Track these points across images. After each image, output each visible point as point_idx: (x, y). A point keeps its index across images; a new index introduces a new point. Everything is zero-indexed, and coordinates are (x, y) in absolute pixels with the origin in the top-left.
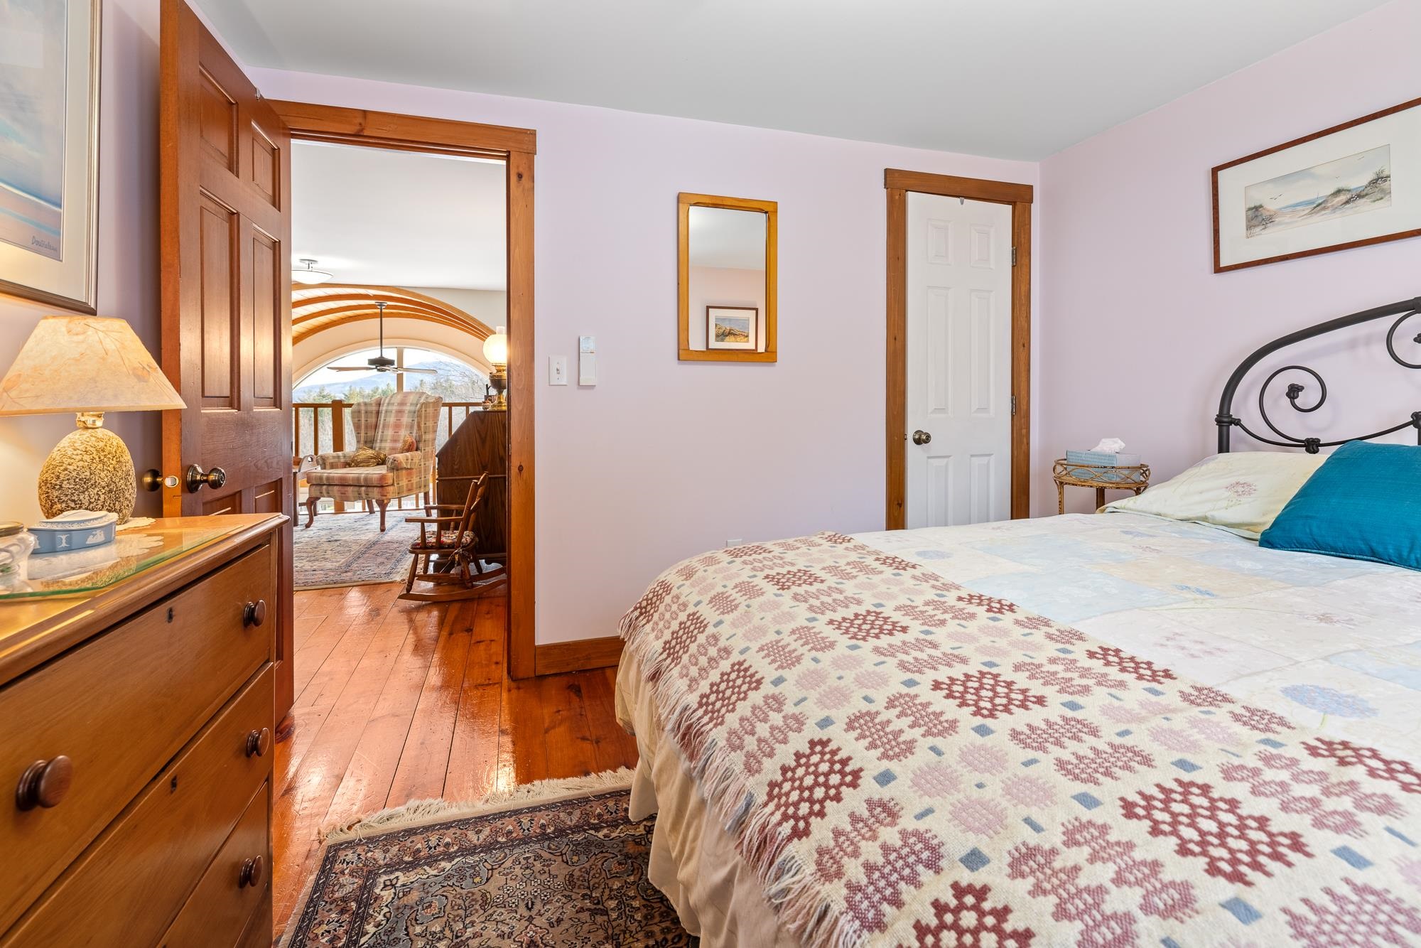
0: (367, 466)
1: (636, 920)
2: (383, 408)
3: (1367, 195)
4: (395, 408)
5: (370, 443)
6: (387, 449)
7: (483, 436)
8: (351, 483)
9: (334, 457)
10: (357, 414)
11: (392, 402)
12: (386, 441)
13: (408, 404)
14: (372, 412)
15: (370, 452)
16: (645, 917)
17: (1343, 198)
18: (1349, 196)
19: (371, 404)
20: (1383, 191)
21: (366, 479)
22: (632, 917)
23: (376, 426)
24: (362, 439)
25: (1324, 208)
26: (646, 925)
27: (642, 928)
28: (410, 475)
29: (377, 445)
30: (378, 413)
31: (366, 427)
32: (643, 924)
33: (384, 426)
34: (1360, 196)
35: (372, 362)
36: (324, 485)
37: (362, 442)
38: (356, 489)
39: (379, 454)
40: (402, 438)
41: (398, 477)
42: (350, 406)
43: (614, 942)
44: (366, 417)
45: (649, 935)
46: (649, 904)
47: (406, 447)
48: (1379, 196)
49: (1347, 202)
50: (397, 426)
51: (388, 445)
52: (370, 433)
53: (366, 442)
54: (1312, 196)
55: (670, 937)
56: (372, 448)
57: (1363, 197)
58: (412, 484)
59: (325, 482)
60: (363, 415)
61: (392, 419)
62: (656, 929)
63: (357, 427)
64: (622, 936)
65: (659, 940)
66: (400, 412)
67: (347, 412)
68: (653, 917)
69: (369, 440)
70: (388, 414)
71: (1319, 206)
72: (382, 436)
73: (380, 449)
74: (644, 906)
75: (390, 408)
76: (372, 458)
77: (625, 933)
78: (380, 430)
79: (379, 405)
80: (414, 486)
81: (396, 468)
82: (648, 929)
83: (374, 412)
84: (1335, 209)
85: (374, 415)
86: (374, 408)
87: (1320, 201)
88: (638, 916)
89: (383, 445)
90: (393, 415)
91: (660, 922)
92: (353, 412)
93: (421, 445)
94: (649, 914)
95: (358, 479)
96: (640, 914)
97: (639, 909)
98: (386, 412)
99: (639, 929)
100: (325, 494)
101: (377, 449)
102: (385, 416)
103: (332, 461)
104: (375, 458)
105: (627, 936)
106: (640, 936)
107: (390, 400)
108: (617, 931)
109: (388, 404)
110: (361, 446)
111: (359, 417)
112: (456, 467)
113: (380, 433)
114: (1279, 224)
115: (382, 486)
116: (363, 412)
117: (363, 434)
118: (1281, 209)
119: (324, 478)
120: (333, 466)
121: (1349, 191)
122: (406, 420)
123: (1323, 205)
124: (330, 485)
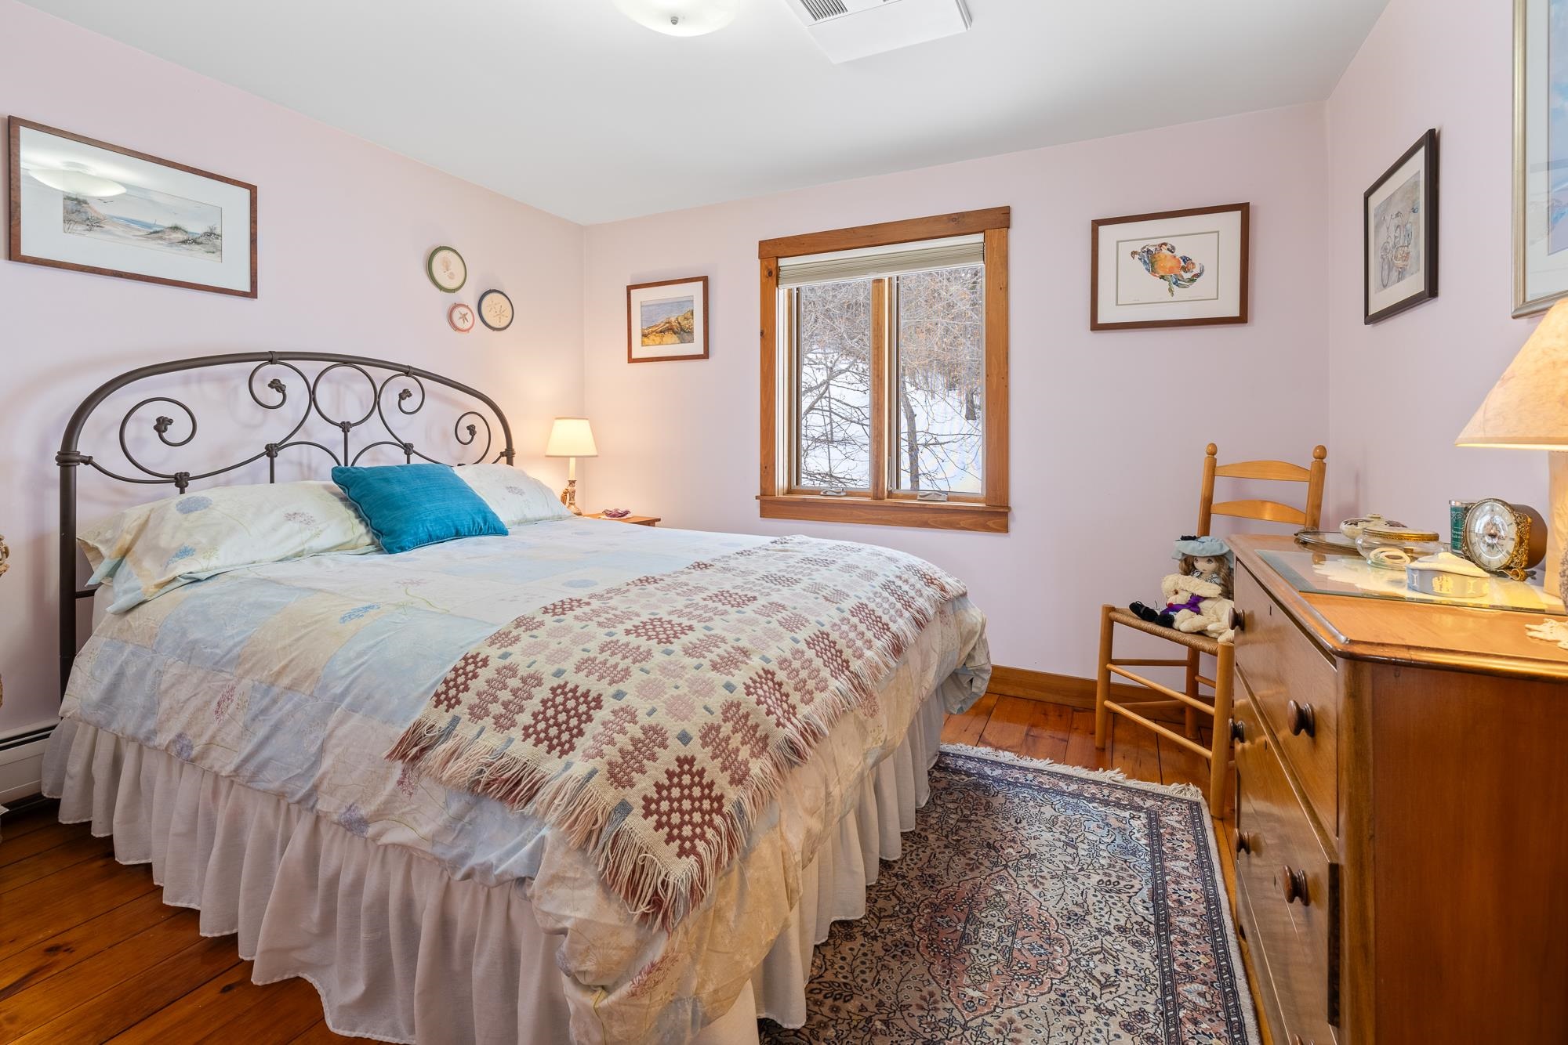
1: (837, 1031)
3: (201, 243)
16: (826, 1026)
17: (180, 236)
18: (186, 237)
20: (215, 246)
22: (837, 1037)
25: (161, 238)
26: (832, 1019)
27: (837, 1020)
32: (833, 1023)
34: (195, 242)
43: (870, 1025)
45: (835, 1009)
46: (811, 1038)
48: (212, 249)
49: (184, 242)
54: (150, 220)
55: (820, 997)
57: (198, 244)
62: (825, 1010)
64: (861, 1026)
65: (831, 1000)
68: (821, 1022)
71: (156, 234)
74: (818, 1040)
77: (855, 1027)
82: (832, 1015)
84: (171, 244)
87: (158, 229)
88: (831, 1033)
91: (816, 1013)
94: (820, 1027)
96: (829, 1033)
97: (825, 1040)
99: (840, 1021)
105: (855, 1023)
106: (843, 1014)
108: (861, 1034)
114: (108, 232)
118: (113, 217)
121: (186, 232)
123: (160, 235)
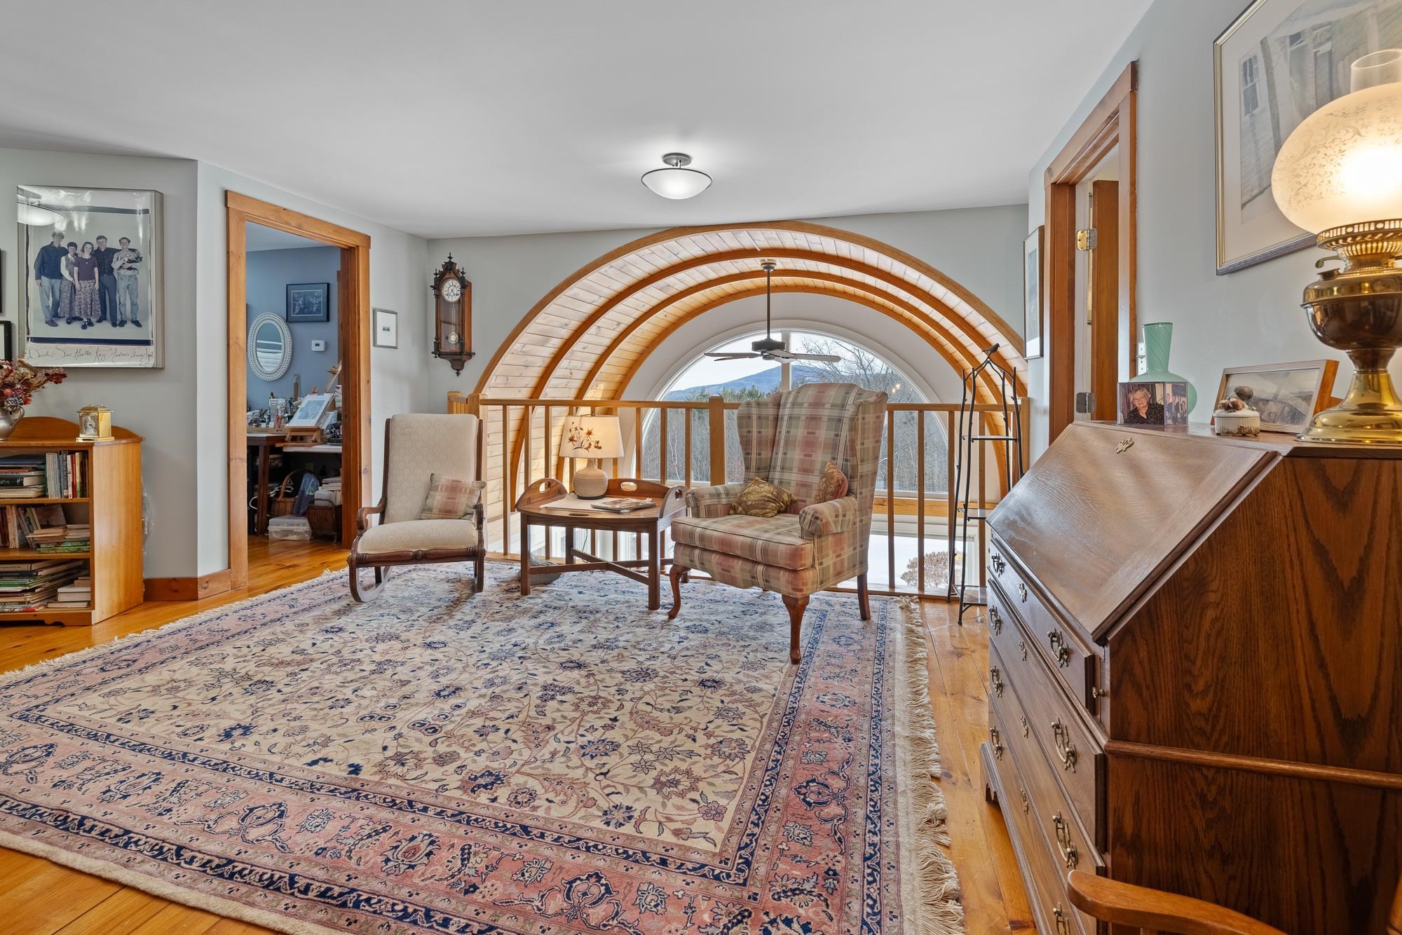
0: (764, 515)
2: (786, 412)
4: (804, 412)
5: (763, 471)
6: (793, 484)
7: (1347, 573)
8: (738, 553)
9: (711, 495)
10: (744, 421)
11: (799, 400)
12: (791, 469)
13: (828, 406)
14: (767, 418)
15: (765, 489)
19: (766, 404)
21: (765, 551)
23: (773, 443)
24: (753, 464)
28: (838, 543)
29: (777, 475)
30: (777, 419)
31: (759, 443)
33: (787, 443)
35: (757, 346)
36: (696, 547)
37: (753, 469)
38: (748, 566)
39: (780, 493)
40: (818, 466)
41: (820, 550)
42: (734, 406)
44: (760, 426)
47: (832, 488)
50: (809, 444)
51: (794, 477)
52: (766, 454)
53: (758, 469)
56: (767, 479)
58: (842, 561)
59: (697, 544)
60: (755, 423)
61: (799, 432)
63: (746, 443)
66: (813, 419)
67: (730, 419)
69: (763, 465)
70: (794, 422)
72: (784, 460)
73: (781, 483)
75: (797, 411)
76: (770, 500)
78: (781, 450)
79: (778, 405)
80: (846, 565)
81: (815, 531)
83: (771, 418)
85: (771, 424)
86: (770, 412)
89: (787, 476)
90: (802, 423)
92: (740, 418)
93: (856, 485)
95: (752, 548)
98: (790, 418)
100: (697, 563)
101: (776, 482)
102: (789, 426)
103: (708, 502)
104: (774, 501)
107: (796, 397)
109: (793, 404)
110: (752, 475)
111: (749, 426)
112: (1197, 705)
113: (780, 455)
115: (795, 571)
116: (755, 417)
117: (754, 456)
119: (697, 535)
120: (711, 513)
122: (823, 434)
124: (704, 550)
